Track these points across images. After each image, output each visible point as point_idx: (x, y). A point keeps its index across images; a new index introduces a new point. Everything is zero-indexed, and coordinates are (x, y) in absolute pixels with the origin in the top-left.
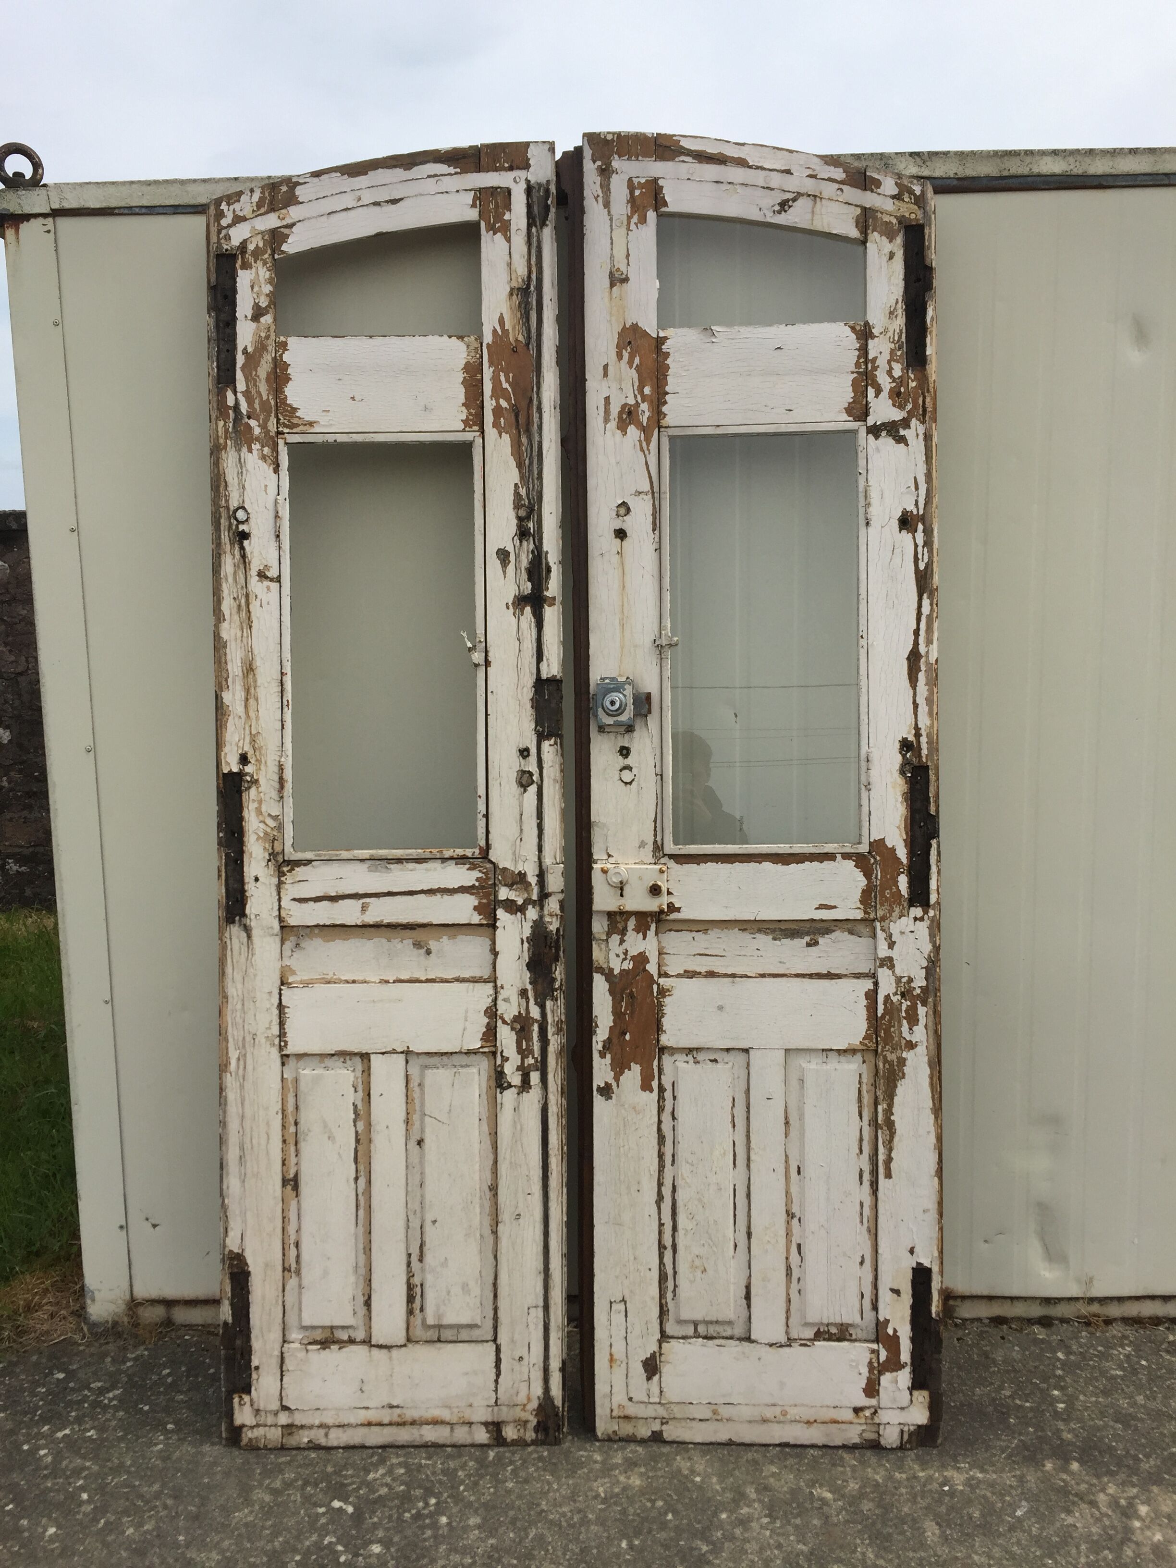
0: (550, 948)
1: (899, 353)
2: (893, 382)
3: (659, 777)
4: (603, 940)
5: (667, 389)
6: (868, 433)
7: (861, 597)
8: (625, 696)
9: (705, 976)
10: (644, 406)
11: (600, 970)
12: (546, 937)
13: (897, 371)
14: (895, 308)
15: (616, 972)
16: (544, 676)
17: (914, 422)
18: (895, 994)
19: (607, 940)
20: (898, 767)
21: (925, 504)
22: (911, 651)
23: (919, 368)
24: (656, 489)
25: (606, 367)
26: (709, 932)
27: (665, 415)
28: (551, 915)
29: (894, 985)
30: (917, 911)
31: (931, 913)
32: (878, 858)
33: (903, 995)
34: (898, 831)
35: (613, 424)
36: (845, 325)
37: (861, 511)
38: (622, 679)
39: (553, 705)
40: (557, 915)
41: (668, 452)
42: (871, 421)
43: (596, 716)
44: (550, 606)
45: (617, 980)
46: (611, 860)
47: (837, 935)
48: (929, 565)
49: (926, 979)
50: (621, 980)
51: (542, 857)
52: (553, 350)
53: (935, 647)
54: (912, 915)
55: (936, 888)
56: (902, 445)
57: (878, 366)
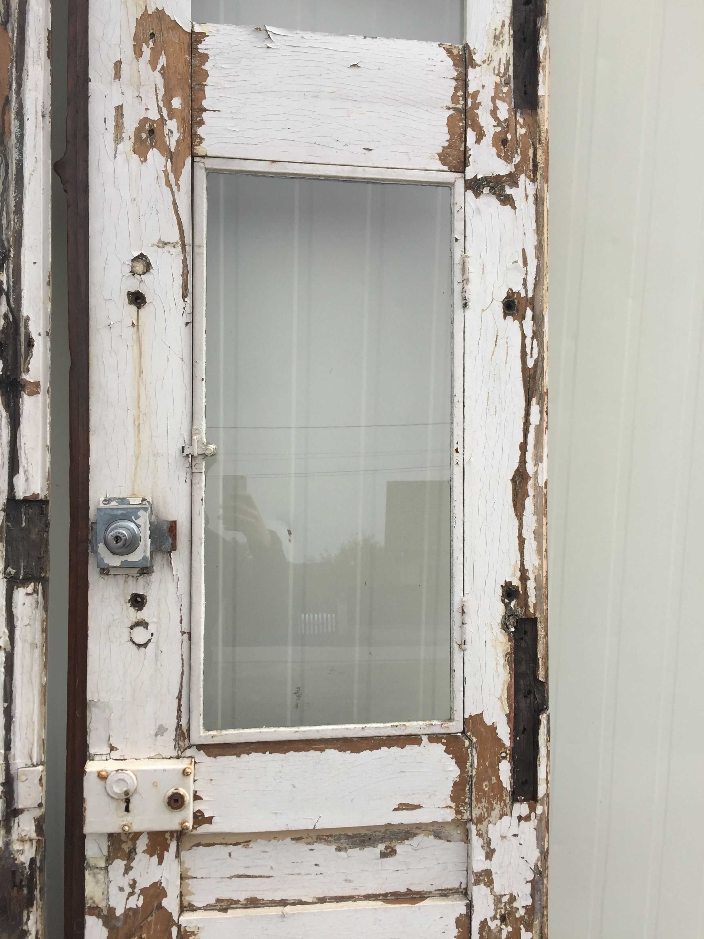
0: (21, 887)
1: (505, 90)
2: (498, 125)
3: (186, 636)
4: (101, 869)
5: (205, 104)
6: (466, 188)
7: (456, 400)
8: (138, 526)
9: (245, 906)
10: (172, 125)
11: (96, 911)
12: (14, 873)
13: (503, 113)
14: (501, 32)
15: (119, 912)
16: (20, 494)
17: (523, 179)
18: (494, 918)
19: (106, 868)
20: (499, 619)
21: (536, 285)
22: (517, 470)
23: (529, 111)
24: (188, 240)
25: (118, 65)
26: (251, 844)
27: (201, 139)
28: (22, 840)
29: (492, 907)
30: (522, 808)
31: (539, 809)
32: (474, 740)
33: (503, 919)
34: (499, 703)
35: (127, 145)
36: (440, 45)
37: (458, 288)
38: (135, 501)
39: (33, 536)
40: (31, 840)
41: (205, 191)
42: (470, 173)
43: (96, 552)
44: (31, 394)
45: (120, 924)
46: (115, 754)
47: (421, 839)
48: (539, 362)
49: (532, 896)
50: (125, 922)
51: (11, 756)
52: (43, 36)
53: (544, 466)
54: (516, 814)
55: (545, 777)
56: (509, 207)
57: (480, 103)
